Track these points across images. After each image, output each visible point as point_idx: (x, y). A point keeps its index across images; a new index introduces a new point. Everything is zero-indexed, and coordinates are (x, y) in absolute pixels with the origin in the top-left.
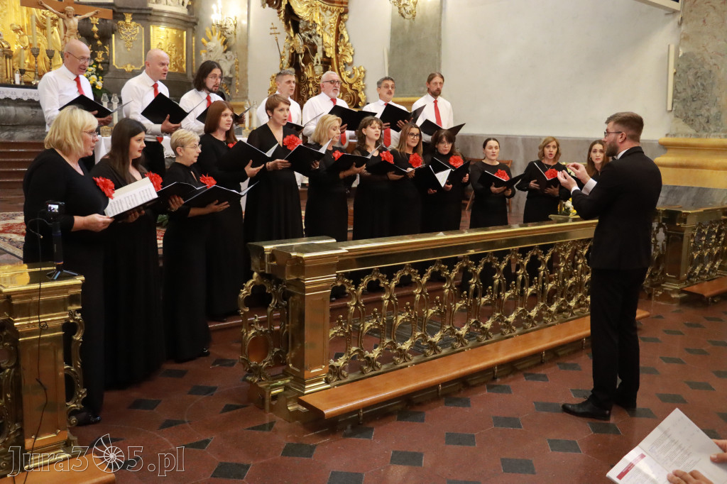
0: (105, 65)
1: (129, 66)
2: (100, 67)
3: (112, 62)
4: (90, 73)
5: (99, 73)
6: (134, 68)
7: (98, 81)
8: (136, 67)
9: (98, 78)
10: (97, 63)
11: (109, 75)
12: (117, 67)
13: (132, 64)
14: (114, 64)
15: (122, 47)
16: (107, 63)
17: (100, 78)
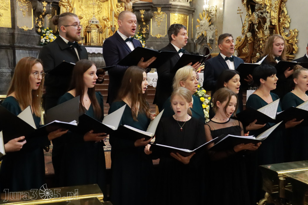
0: (147, 35)
1: (159, 35)
2: (144, 36)
3: (150, 33)
4: (139, 39)
5: (143, 39)
6: (161, 36)
7: (143, 43)
8: (162, 35)
9: (143, 42)
10: (143, 34)
11: (149, 40)
12: (153, 36)
13: (160, 34)
14: (151, 34)
15: (155, 25)
16: (148, 34)
17: (144, 41)
